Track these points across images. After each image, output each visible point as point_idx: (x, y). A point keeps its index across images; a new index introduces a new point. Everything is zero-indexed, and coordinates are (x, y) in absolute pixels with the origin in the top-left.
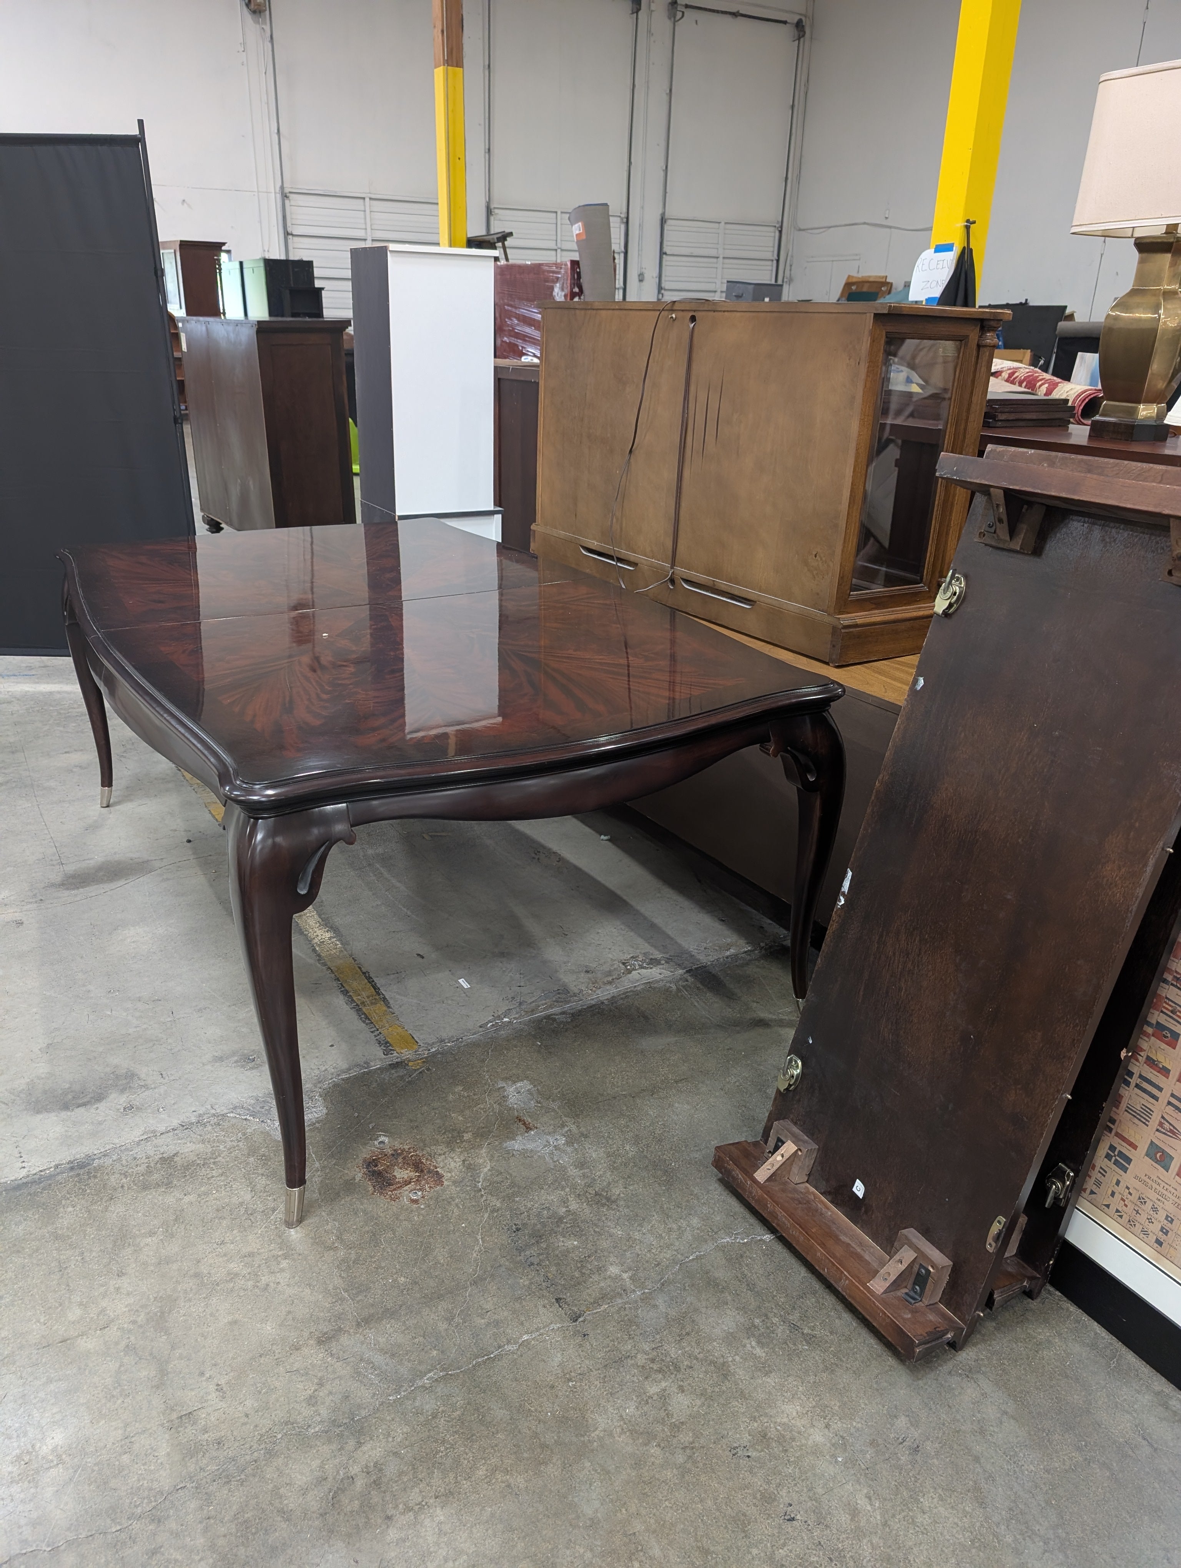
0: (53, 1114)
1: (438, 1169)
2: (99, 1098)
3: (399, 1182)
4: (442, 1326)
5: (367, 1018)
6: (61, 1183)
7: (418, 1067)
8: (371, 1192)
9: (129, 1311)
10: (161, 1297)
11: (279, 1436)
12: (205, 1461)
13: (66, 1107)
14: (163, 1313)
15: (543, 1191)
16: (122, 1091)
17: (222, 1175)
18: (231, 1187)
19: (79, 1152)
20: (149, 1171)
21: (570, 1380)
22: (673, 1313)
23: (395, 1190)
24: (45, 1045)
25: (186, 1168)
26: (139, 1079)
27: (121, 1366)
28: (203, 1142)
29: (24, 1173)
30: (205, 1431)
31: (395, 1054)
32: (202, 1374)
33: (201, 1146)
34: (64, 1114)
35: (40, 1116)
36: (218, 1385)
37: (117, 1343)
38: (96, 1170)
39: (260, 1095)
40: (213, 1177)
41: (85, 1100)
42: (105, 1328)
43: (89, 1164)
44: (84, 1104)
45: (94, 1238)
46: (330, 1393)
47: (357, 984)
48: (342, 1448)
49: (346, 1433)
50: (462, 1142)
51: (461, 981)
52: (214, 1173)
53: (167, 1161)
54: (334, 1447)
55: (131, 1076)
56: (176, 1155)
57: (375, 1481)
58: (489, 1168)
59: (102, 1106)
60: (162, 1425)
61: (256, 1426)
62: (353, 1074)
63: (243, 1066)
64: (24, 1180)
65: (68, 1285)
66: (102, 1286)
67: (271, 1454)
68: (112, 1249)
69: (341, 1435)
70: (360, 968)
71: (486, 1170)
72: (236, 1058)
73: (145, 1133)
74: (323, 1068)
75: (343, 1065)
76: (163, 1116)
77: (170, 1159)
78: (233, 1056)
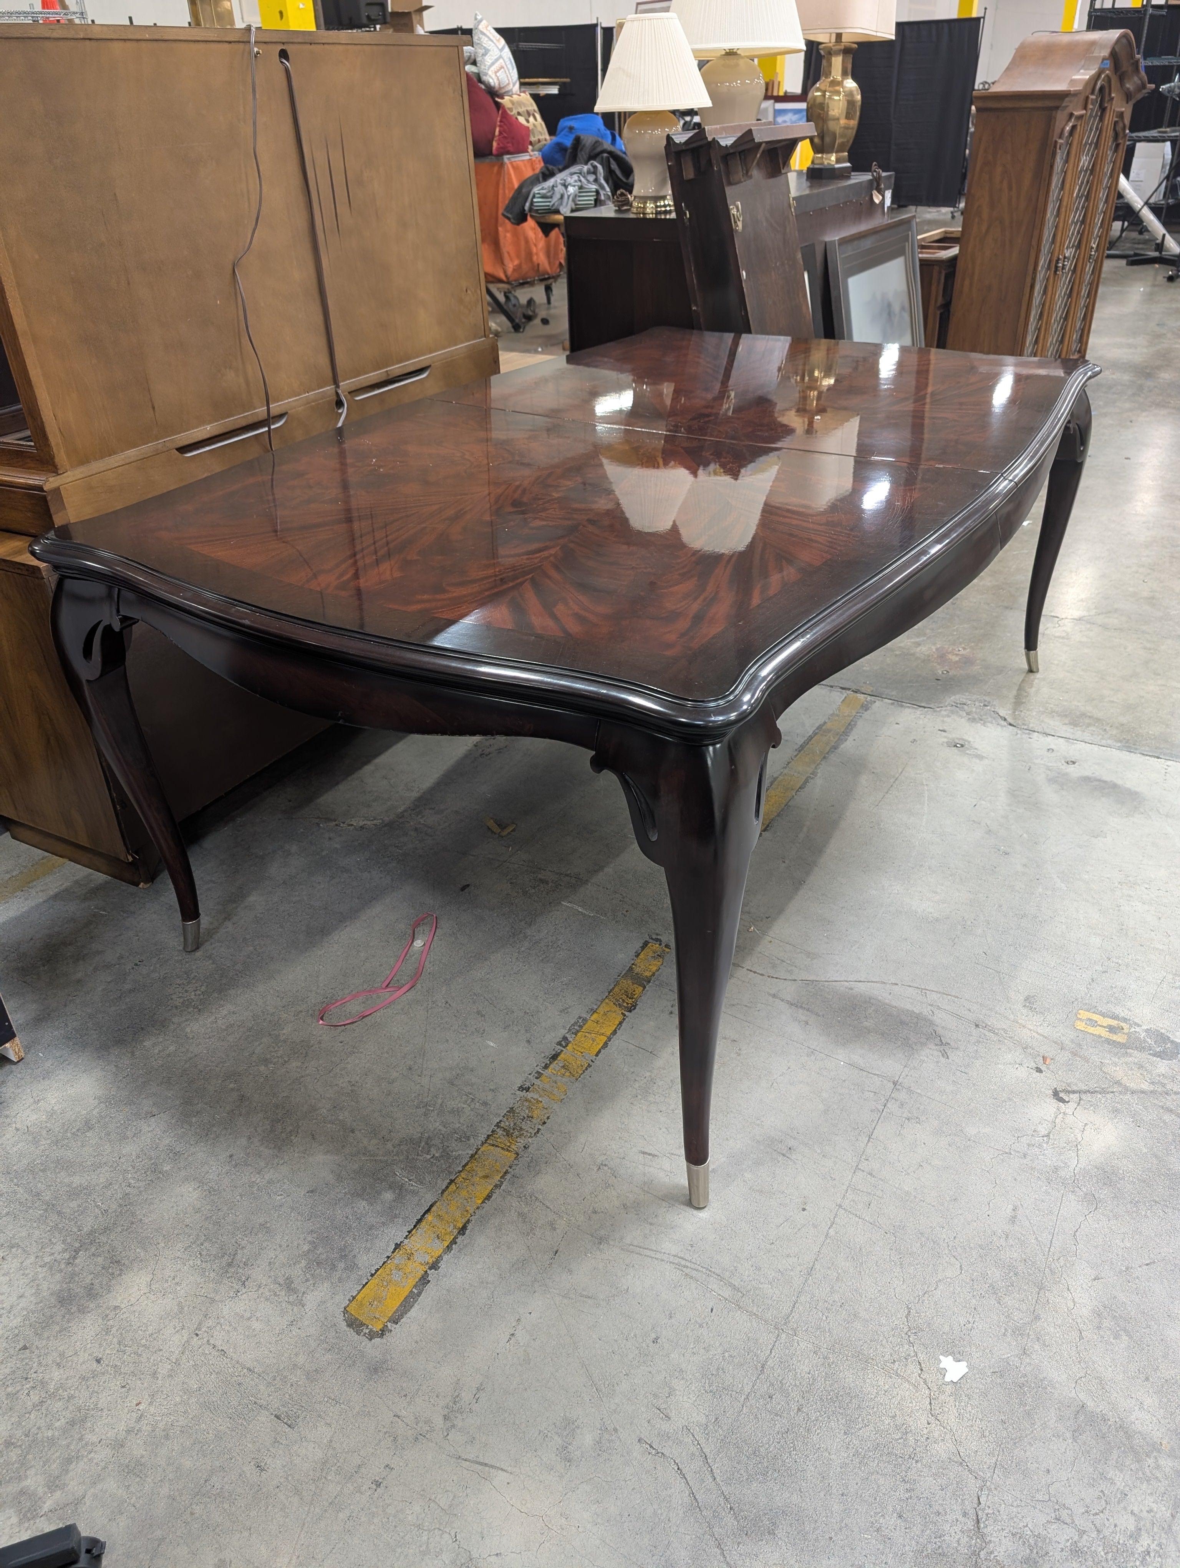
0: (1127, 786)
1: (933, 651)
2: (1087, 779)
5: (850, 723)
6: (1149, 748)
7: (868, 687)
8: (979, 660)
13: (1115, 786)
16: (1067, 774)
17: (1048, 704)
18: (1049, 698)
19: (1125, 755)
20: (1089, 725)
24: (1099, 838)
25: (1066, 716)
26: (1048, 775)
28: (1043, 721)
29: (1169, 763)
31: (869, 698)
33: (1045, 722)
34: (1120, 782)
35: (1137, 790)
38: (1121, 741)
41: (1097, 783)
43: (1124, 746)
44: (1099, 780)
52: (1052, 706)
53: (1074, 724)
55: (1052, 780)
56: (1066, 724)
59: (1088, 773)
62: (907, 705)
72: (967, 752)
73: (1073, 743)
74: (922, 717)
75: (907, 711)
76: (1052, 747)
77: (1070, 724)
78: (968, 754)
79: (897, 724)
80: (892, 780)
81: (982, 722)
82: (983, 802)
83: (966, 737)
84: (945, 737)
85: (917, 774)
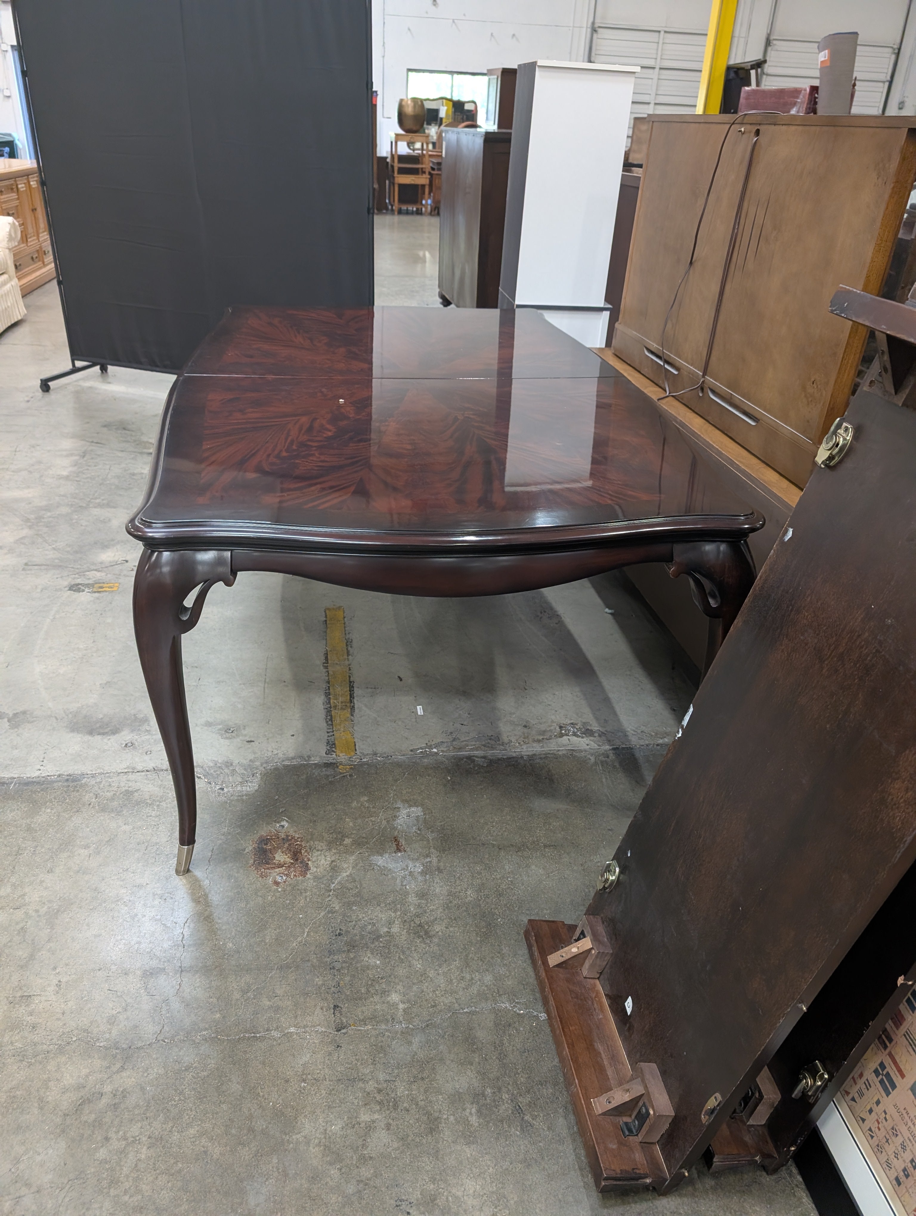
0: (80, 735)
1: (309, 862)
2: (115, 731)
3: (275, 864)
4: (237, 995)
5: (331, 720)
6: (55, 789)
7: (345, 771)
8: (250, 865)
9: (39, 901)
10: (64, 898)
11: (74, 1039)
12: (17, 1038)
13: (91, 733)
14: (58, 911)
15: (378, 908)
16: (133, 731)
17: (157, 816)
18: (158, 828)
19: (79, 769)
20: (113, 798)
21: (304, 1081)
22: (421, 1055)
23: (268, 869)
24: (105, 682)
25: (138, 803)
26: (149, 725)
27: (9, 941)
28: (160, 786)
29: (37, 773)
30: (31, 1014)
31: (334, 756)
32: (55, 968)
33: (157, 789)
34: (88, 738)
35: (71, 735)
36: (60, 981)
37: (17, 923)
38: (82, 786)
39: (220, 761)
40: (151, 816)
41: (106, 730)
42: (17, 908)
43: (79, 780)
44: (103, 734)
45: (50, 837)
46: (128, 1018)
47: (341, 690)
48: (109, 1067)
49: (118, 1056)
50: (340, 845)
51: (418, 707)
52: (153, 814)
53: (129, 794)
54: (105, 1064)
55: (144, 721)
56: (137, 791)
57: (115, 1104)
58: (348, 873)
59: (113, 738)
60: (7, 998)
61: (65, 1024)
62: (295, 762)
63: (221, 735)
64: (34, 780)
65: (14, 868)
66: (34, 876)
67: (61, 1050)
68: (56, 850)
69: (114, 1057)
70: (350, 677)
71: (345, 874)
72: (221, 726)
73: (128, 767)
74: (275, 752)
75: (291, 754)
76: (147, 758)
77: (132, 793)
78: (220, 724)
79: (293, 735)
80: (267, 680)
81: (219, 765)
82: (194, 684)
83: (227, 742)
84: (245, 735)
85: (252, 692)
